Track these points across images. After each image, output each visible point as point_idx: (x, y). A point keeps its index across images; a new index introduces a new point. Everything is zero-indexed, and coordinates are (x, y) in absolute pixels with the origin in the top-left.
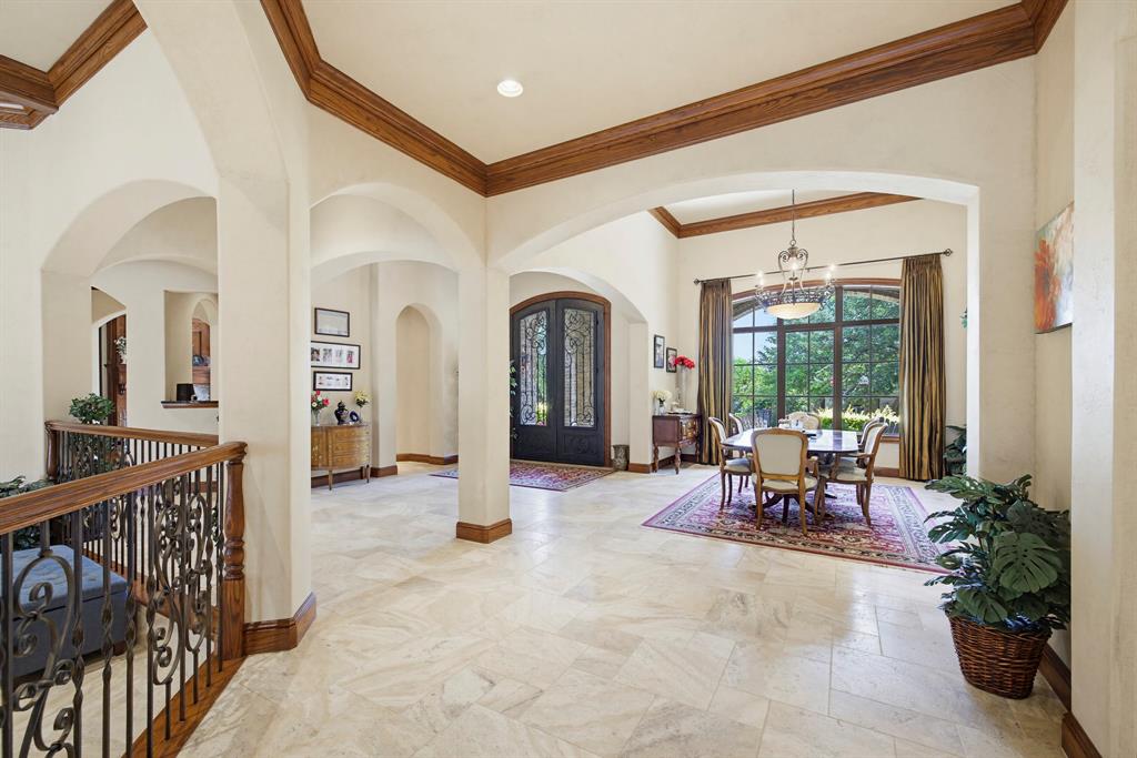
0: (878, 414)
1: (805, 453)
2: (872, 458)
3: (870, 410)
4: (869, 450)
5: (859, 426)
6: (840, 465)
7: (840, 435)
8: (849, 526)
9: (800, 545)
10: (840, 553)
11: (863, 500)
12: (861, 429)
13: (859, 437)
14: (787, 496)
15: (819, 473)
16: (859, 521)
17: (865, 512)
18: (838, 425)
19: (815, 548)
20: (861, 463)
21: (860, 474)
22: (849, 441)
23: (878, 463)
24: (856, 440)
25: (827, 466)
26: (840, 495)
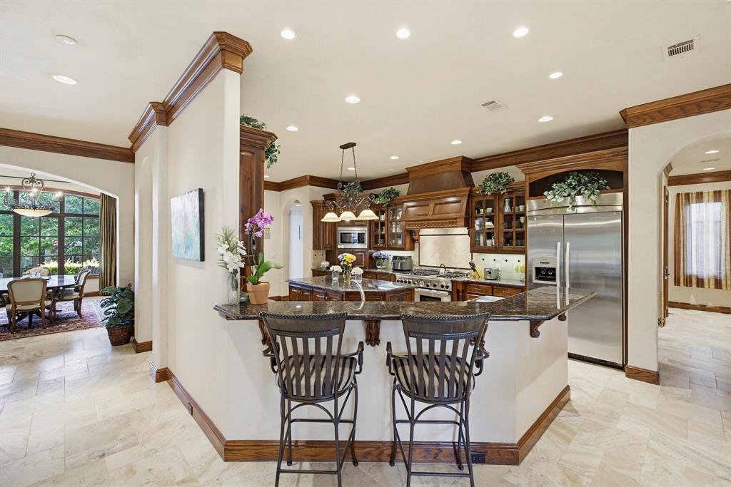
0: (88, 263)
1: (45, 289)
2: (83, 287)
3: (83, 260)
4: (81, 283)
5: (76, 271)
6: (65, 292)
7: (63, 277)
8: (70, 320)
9: (42, 333)
10: (66, 330)
11: (77, 308)
12: (77, 273)
13: (75, 277)
14: (31, 313)
15: (52, 298)
16: (76, 317)
17: (79, 313)
18: (61, 271)
19: (52, 332)
20: (77, 290)
21: (76, 295)
22: (69, 280)
23: (86, 290)
24: (74, 279)
25: (58, 294)
26: (63, 309)
